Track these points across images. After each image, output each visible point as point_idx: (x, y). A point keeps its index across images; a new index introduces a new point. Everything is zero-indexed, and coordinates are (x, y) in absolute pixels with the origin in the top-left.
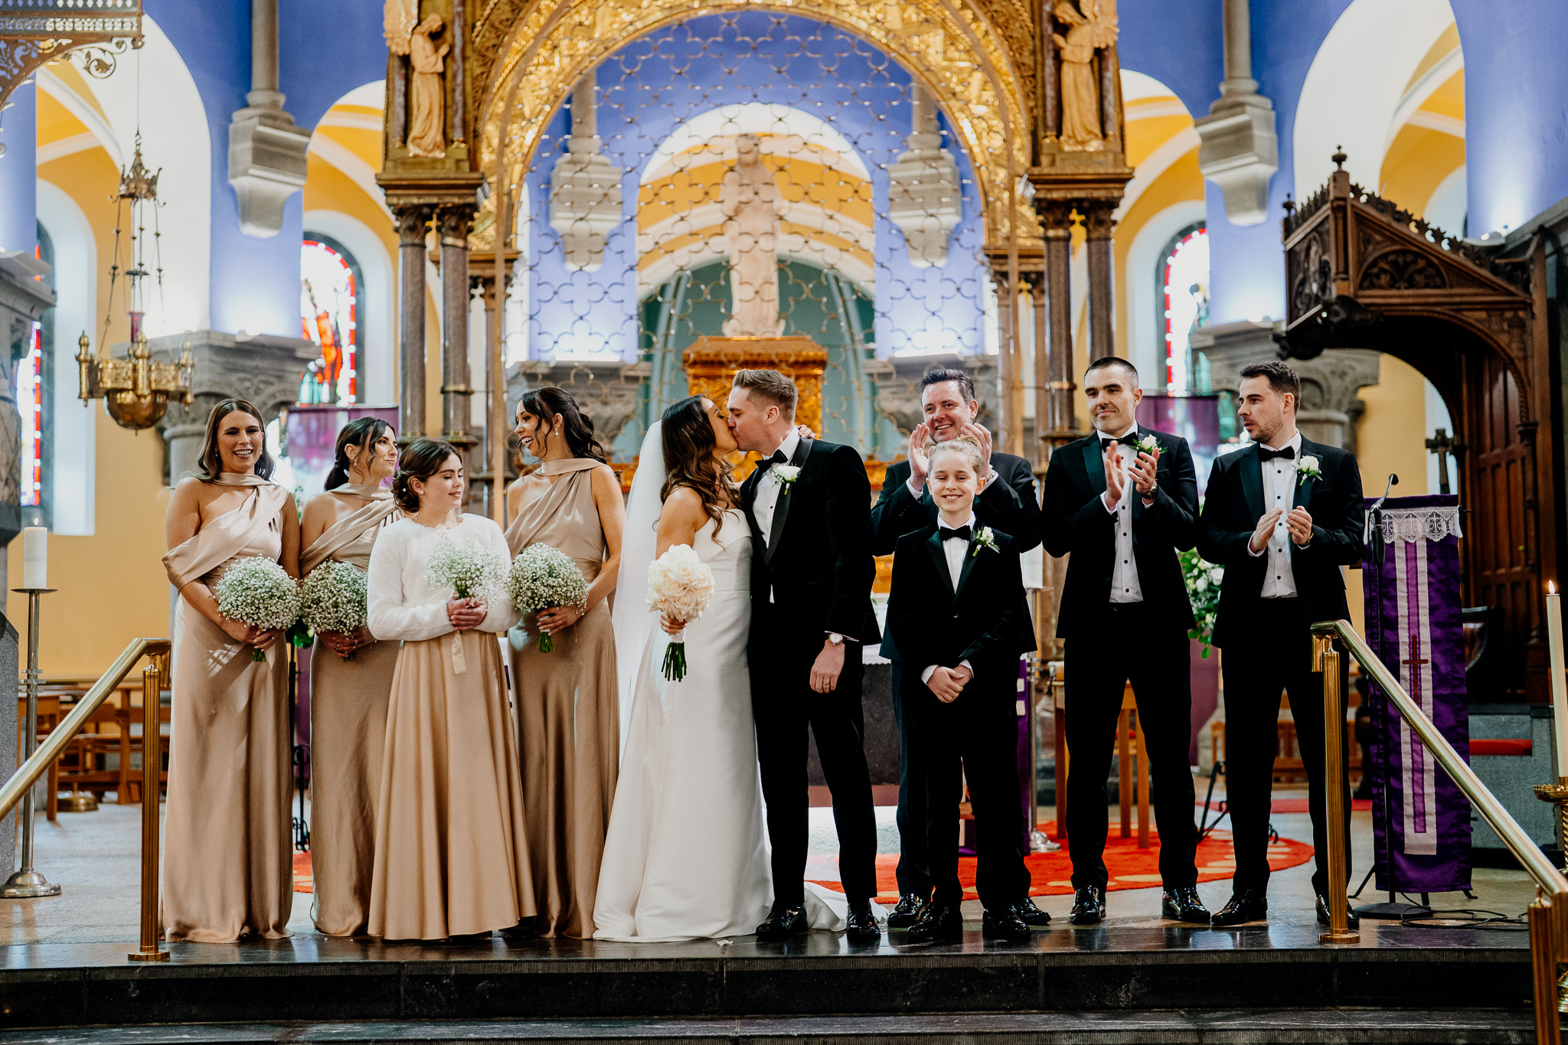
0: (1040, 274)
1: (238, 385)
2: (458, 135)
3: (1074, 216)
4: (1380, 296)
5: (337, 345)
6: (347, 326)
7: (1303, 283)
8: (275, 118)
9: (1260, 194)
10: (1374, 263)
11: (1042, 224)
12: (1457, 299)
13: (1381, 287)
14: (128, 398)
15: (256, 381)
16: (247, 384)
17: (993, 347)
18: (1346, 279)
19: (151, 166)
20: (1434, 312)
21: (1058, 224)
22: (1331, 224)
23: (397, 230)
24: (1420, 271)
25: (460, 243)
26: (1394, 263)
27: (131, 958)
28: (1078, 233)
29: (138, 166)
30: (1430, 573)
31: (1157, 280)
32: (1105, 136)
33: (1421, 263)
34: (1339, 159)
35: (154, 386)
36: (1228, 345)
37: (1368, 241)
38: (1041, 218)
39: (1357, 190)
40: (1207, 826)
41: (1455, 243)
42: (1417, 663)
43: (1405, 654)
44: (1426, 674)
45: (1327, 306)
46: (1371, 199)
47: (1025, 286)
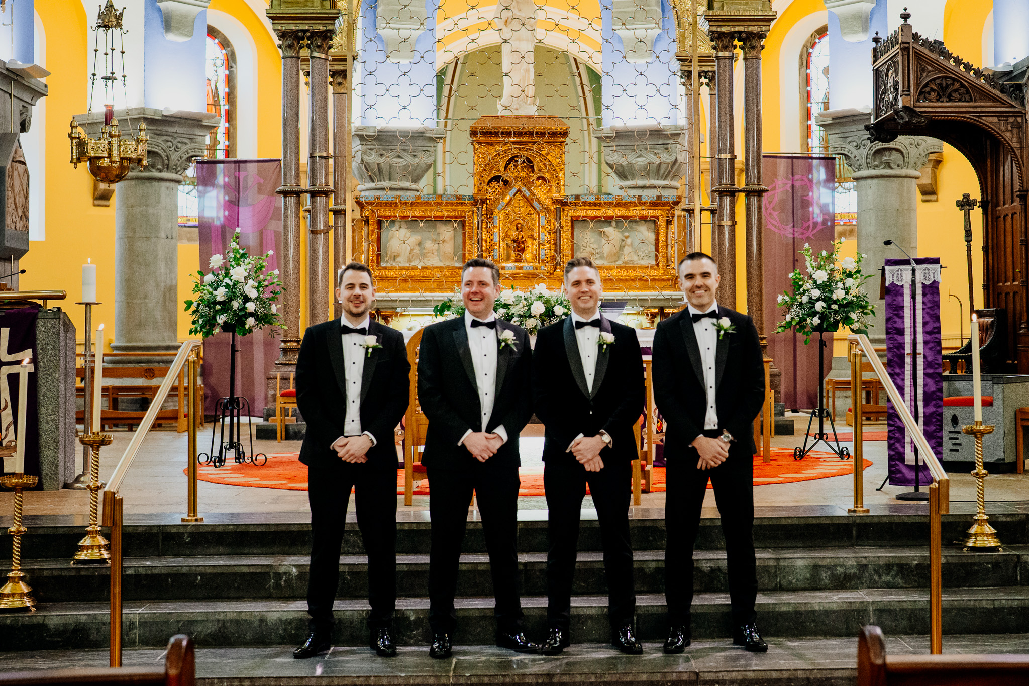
0: (714, 72)
1: (164, 145)
3: (736, 42)
4: (929, 107)
5: (216, 104)
6: (223, 90)
7: (884, 93)
9: (864, 21)
10: (926, 85)
11: (714, 48)
12: (979, 110)
13: (930, 101)
14: (106, 162)
15: (175, 142)
16: (170, 144)
17: (682, 121)
18: (909, 95)
19: (118, 5)
20: (965, 117)
21: (725, 48)
22: (899, 58)
23: (280, 47)
24: (956, 91)
25: (323, 56)
26: (940, 85)
27: (183, 520)
28: (739, 53)
29: (109, 6)
30: (924, 303)
31: (801, 64)
33: (957, 85)
34: (905, 17)
35: (122, 156)
36: (841, 124)
37: (923, 70)
38: (714, 43)
39: (916, 37)
40: (807, 449)
41: (978, 73)
42: (914, 354)
43: (908, 349)
44: (920, 361)
45: (896, 112)
46: (926, 43)
47: (703, 80)
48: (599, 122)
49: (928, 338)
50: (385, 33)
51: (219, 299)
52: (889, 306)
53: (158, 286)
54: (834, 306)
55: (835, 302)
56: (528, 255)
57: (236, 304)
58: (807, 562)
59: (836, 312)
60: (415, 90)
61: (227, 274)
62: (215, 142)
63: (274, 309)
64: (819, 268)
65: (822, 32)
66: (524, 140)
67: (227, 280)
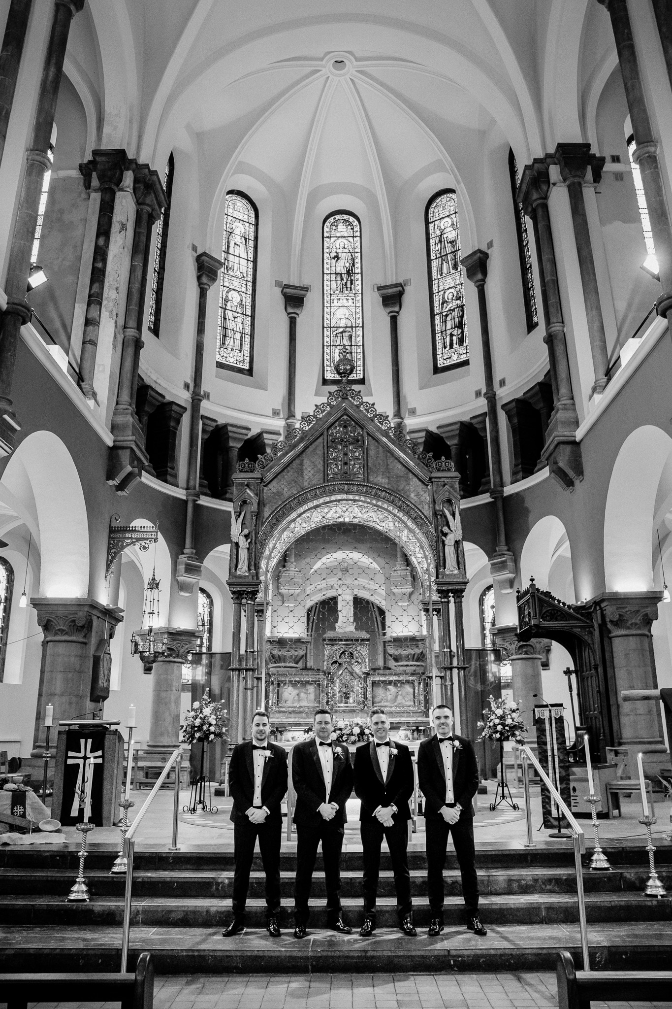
0: (440, 609)
1: (177, 646)
2: (253, 568)
3: (450, 594)
4: (546, 624)
5: (203, 625)
6: (207, 618)
7: (524, 617)
8: (192, 558)
9: (511, 583)
10: (544, 613)
11: (440, 597)
12: (571, 625)
13: (547, 621)
14: (147, 654)
15: (182, 644)
16: (179, 644)
17: (425, 633)
18: (536, 618)
19: (157, 579)
20: (564, 629)
21: (445, 597)
22: (530, 600)
23: (232, 598)
24: (559, 616)
25: (252, 603)
26: (551, 613)
27: (170, 849)
28: (452, 599)
29: (154, 579)
30: (556, 728)
31: (480, 604)
32: (459, 568)
34: (532, 580)
35: (155, 651)
36: (503, 633)
37: (542, 606)
38: (439, 595)
39: (538, 590)
40: (496, 804)
41: (569, 607)
42: (553, 756)
43: (549, 753)
44: (556, 759)
45: (531, 627)
46: (542, 592)
47: (435, 613)
48: (384, 634)
49: (560, 746)
50: (283, 591)
51: (197, 724)
52: (538, 729)
53: (170, 714)
54: (507, 728)
55: (507, 726)
56: (351, 700)
57: (205, 728)
58: (505, 877)
59: (508, 731)
60: (296, 619)
61: (201, 712)
62: (202, 643)
63: (224, 730)
64: (498, 708)
65: (489, 588)
66: (349, 643)
67: (201, 715)
